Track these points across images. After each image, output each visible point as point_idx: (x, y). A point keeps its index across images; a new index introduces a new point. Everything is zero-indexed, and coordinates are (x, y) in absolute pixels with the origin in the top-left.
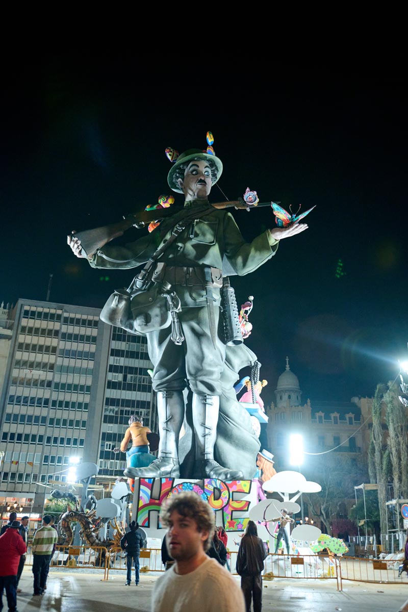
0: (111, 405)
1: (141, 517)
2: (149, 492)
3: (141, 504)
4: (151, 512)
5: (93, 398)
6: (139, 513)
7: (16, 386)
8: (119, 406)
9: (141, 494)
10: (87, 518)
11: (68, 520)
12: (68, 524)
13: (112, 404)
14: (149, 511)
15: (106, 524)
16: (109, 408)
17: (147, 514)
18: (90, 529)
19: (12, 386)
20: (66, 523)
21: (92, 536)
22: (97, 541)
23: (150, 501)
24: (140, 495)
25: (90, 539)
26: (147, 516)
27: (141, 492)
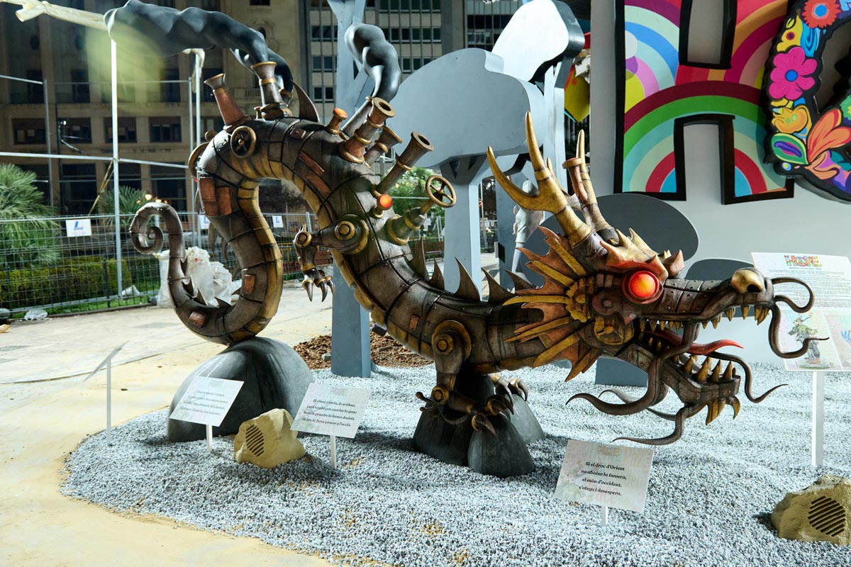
0: (477, 28)
1: (640, 156)
2: (670, 32)
3: (635, 93)
4: (689, 131)
5: (447, 19)
6: (628, 136)
7: (319, 10)
8: (491, 28)
9: (633, 47)
10: (338, 150)
11: (234, 178)
12: (236, 199)
13: (480, 26)
14: (679, 125)
15: (474, 191)
16: (475, 34)
17: (671, 138)
18: (362, 216)
19: (313, 10)
20: (226, 197)
21: (383, 263)
22: (418, 292)
23: (680, 77)
24: (629, 55)
25: (374, 281)
26: (671, 149)
27: (629, 37)
